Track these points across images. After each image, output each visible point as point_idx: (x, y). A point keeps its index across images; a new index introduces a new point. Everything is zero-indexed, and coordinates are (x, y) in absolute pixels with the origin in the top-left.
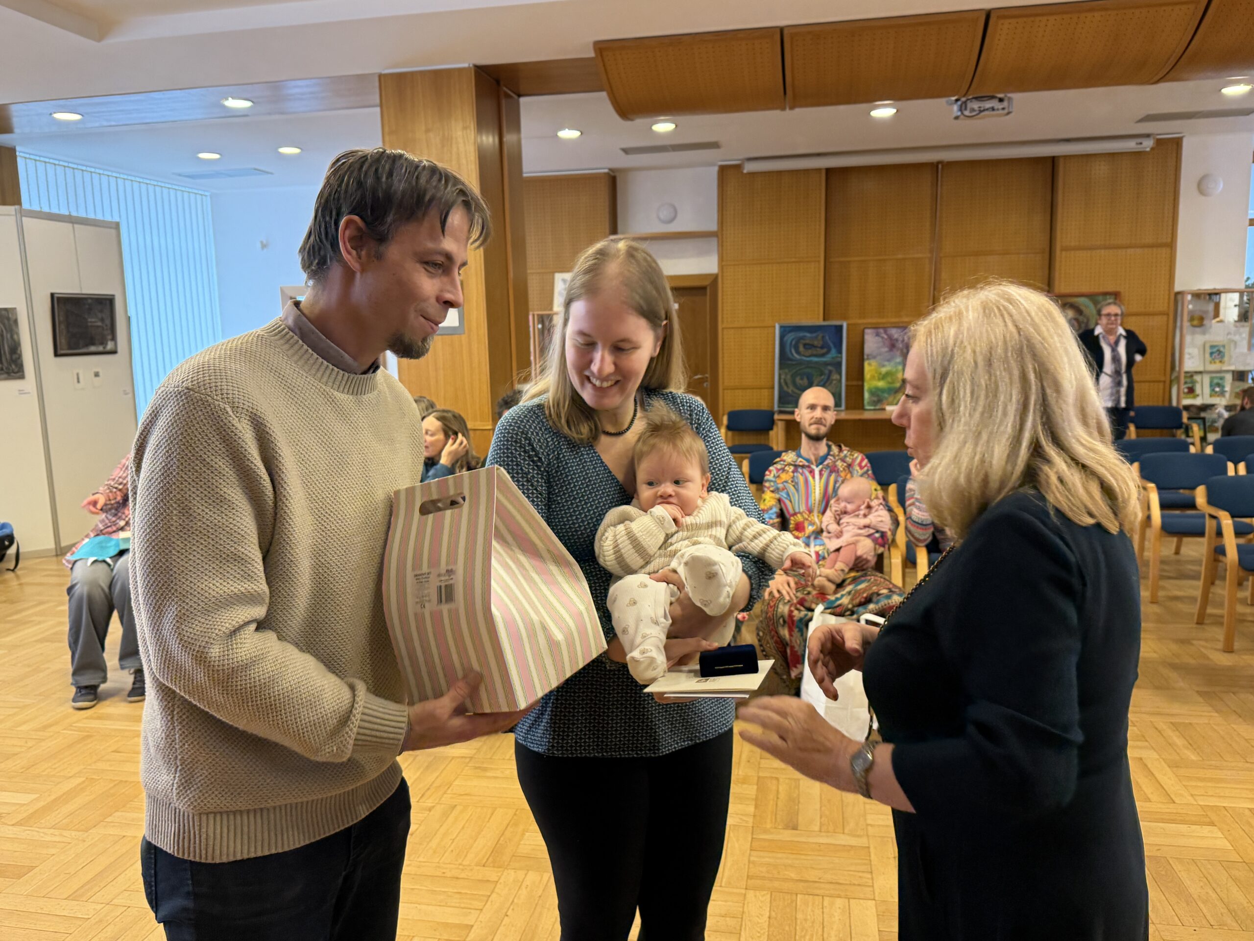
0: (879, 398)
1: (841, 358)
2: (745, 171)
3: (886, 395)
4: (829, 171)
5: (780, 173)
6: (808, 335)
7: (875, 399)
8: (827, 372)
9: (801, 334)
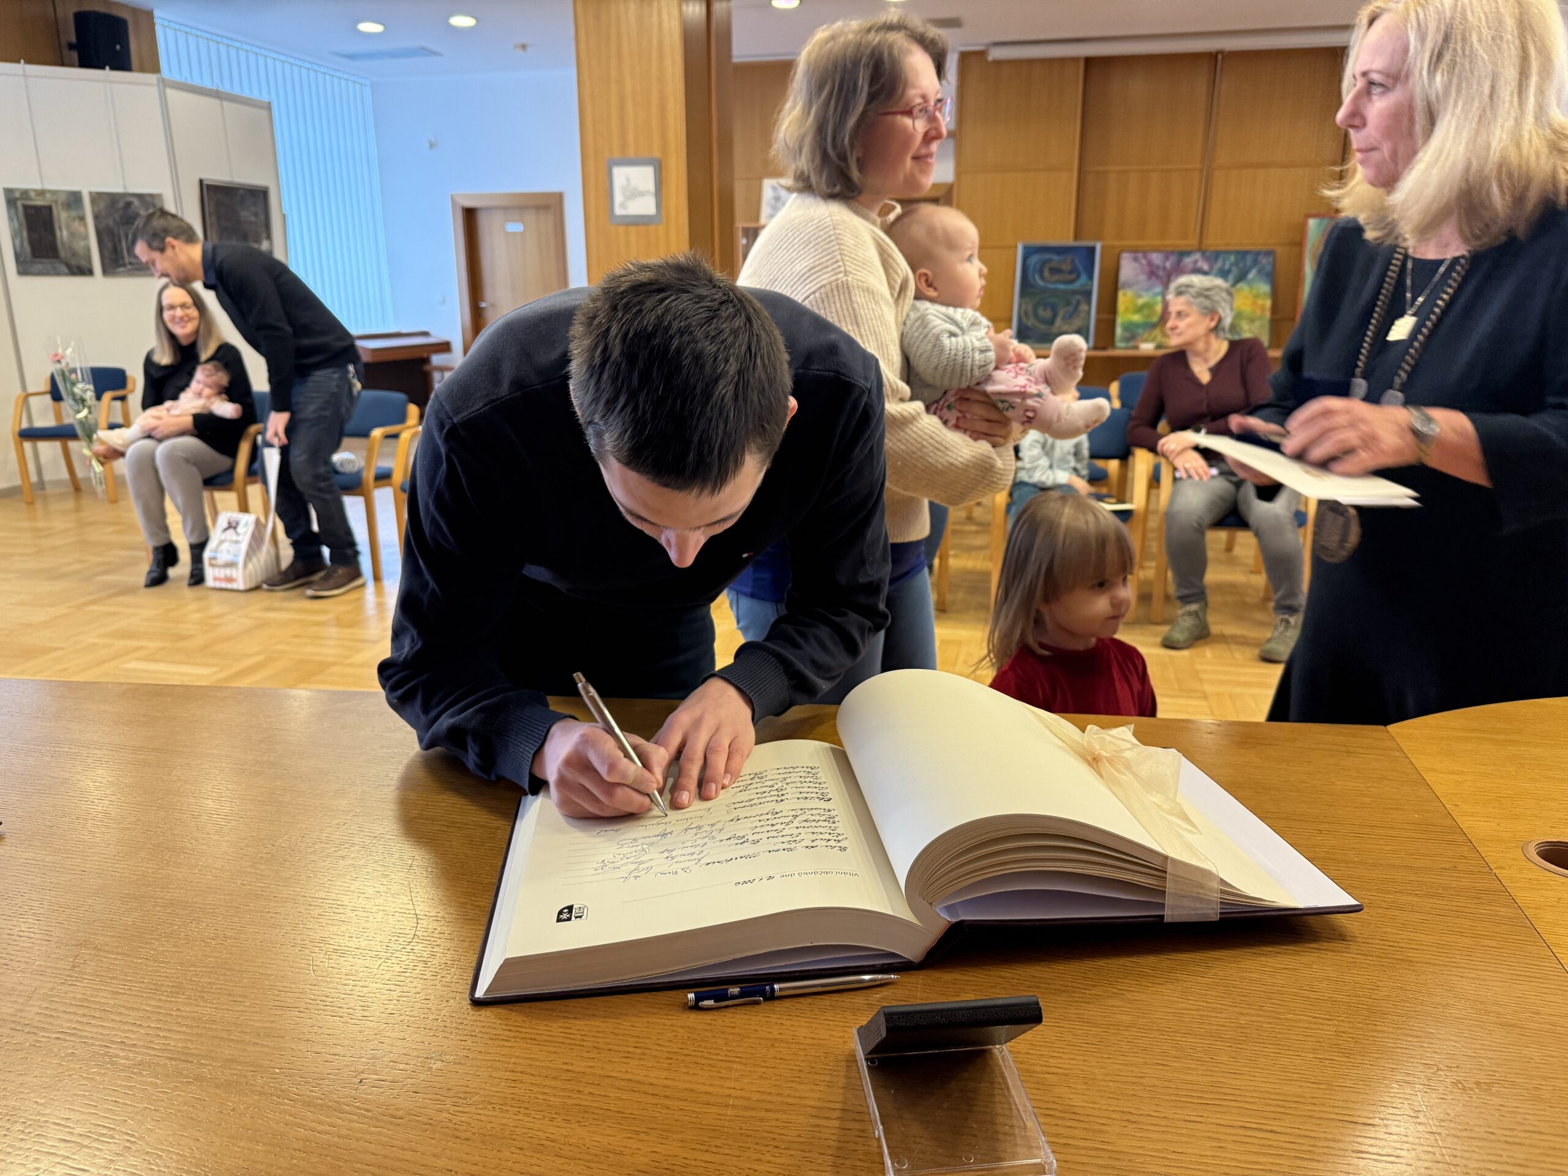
0: (1132, 333)
1: (1092, 285)
2: (990, 58)
3: (1140, 331)
4: (1089, 61)
5: (1030, 62)
6: (1055, 257)
7: (1128, 335)
8: (1074, 302)
9: (1047, 256)
